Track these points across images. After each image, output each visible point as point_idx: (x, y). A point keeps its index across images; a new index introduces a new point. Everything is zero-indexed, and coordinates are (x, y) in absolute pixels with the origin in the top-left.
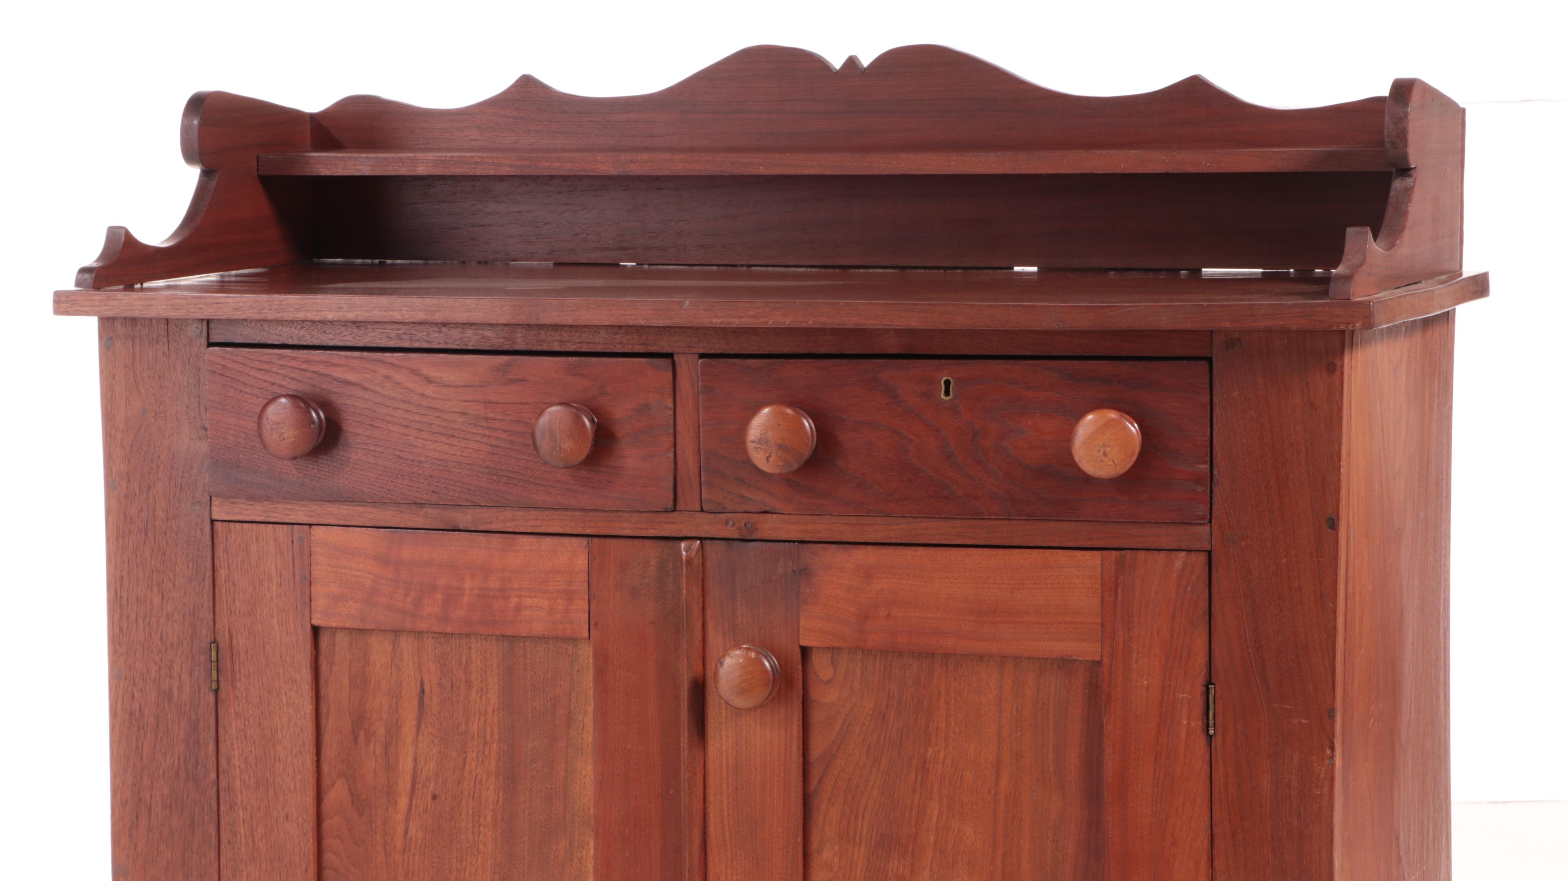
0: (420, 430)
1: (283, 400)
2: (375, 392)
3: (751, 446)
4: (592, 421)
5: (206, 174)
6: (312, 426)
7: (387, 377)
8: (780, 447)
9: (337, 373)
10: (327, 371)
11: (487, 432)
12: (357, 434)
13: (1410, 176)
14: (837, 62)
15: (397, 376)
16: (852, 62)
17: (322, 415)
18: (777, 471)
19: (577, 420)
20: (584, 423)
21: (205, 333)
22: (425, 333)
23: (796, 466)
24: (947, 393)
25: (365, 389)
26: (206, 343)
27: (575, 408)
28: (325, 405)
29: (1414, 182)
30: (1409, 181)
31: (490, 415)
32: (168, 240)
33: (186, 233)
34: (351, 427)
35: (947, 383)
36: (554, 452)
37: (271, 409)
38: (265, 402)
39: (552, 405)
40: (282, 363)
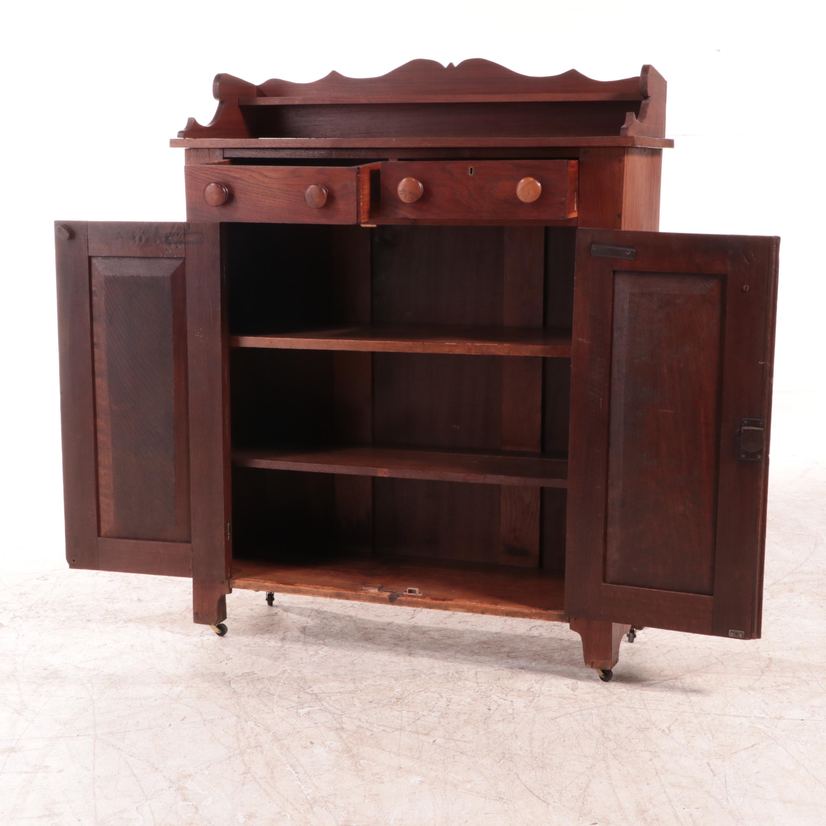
0: (263, 195)
1: (213, 184)
2: (246, 181)
3: (399, 193)
4: (326, 191)
5: (221, 103)
6: (223, 194)
7: (250, 175)
8: (410, 193)
9: (232, 174)
10: (229, 173)
11: (287, 196)
12: (240, 197)
13: (648, 99)
14: (446, 65)
15: (254, 175)
16: (451, 65)
17: (227, 190)
18: (409, 202)
19: (321, 190)
20: (323, 192)
21: (222, 154)
22: (300, 153)
23: (416, 200)
24: (471, 173)
25: (243, 180)
26: (222, 158)
27: (320, 186)
28: (228, 186)
29: (649, 101)
30: (648, 101)
31: (289, 189)
32: (208, 125)
33: (214, 123)
34: (238, 195)
35: (471, 169)
36: (312, 203)
37: (208, 188)
38: (206, 185)
39: (311, 185)
40: (212, 171)
